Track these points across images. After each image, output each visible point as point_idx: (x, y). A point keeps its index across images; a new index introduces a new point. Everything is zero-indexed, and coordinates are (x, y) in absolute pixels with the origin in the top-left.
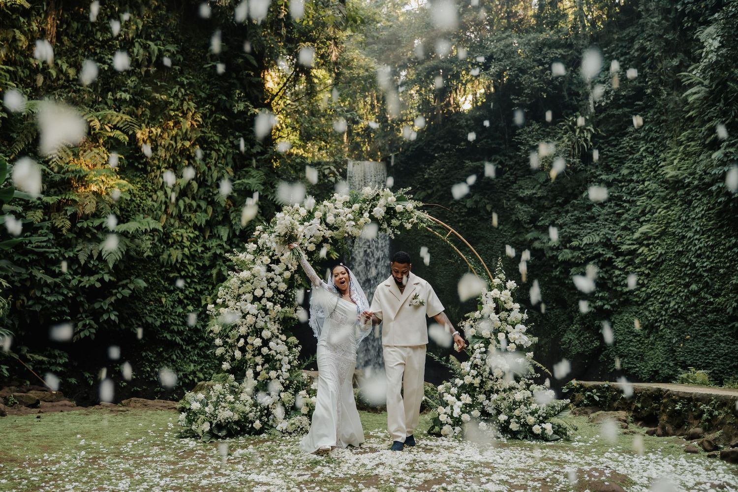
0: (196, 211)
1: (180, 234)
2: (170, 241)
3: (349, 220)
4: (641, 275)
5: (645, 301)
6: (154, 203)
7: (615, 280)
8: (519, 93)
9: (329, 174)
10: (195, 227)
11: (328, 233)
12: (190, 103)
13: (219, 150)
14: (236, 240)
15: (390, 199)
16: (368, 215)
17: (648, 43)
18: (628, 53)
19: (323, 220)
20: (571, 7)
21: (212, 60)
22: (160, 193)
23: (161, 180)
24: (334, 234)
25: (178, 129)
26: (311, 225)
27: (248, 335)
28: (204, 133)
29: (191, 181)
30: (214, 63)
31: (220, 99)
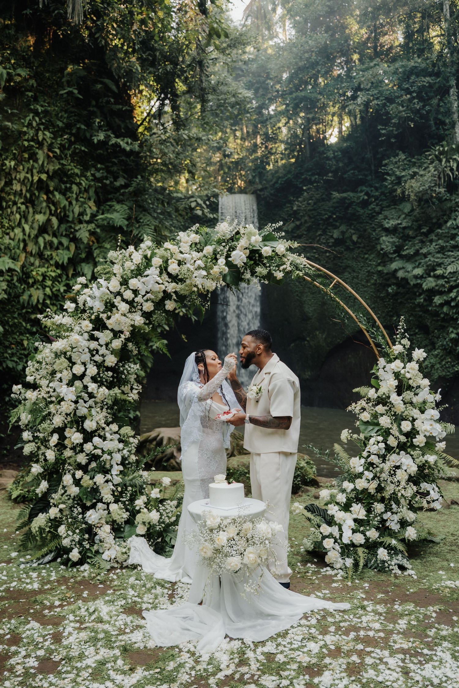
0: (57, 248)
1: (40, 273)
2: (31, 281)
3: (199, 268)
6: (11, 241)
8: (386, 123)
9: (196, 207)
10: (57, 265)
11: (171, 287)
12: (47, 133)
13: (81, 184)
15: (253, 239)
16: (224, 261)
21: (69, 86)
22: (17, 231)
23: (18, 216)
24: (179, 287)
25: (34, 161)
26: (147, 276)
27: (66, 427)
28: (63, 165)
29: (51, 217)
30: (70, 89)
31: (79, 129)
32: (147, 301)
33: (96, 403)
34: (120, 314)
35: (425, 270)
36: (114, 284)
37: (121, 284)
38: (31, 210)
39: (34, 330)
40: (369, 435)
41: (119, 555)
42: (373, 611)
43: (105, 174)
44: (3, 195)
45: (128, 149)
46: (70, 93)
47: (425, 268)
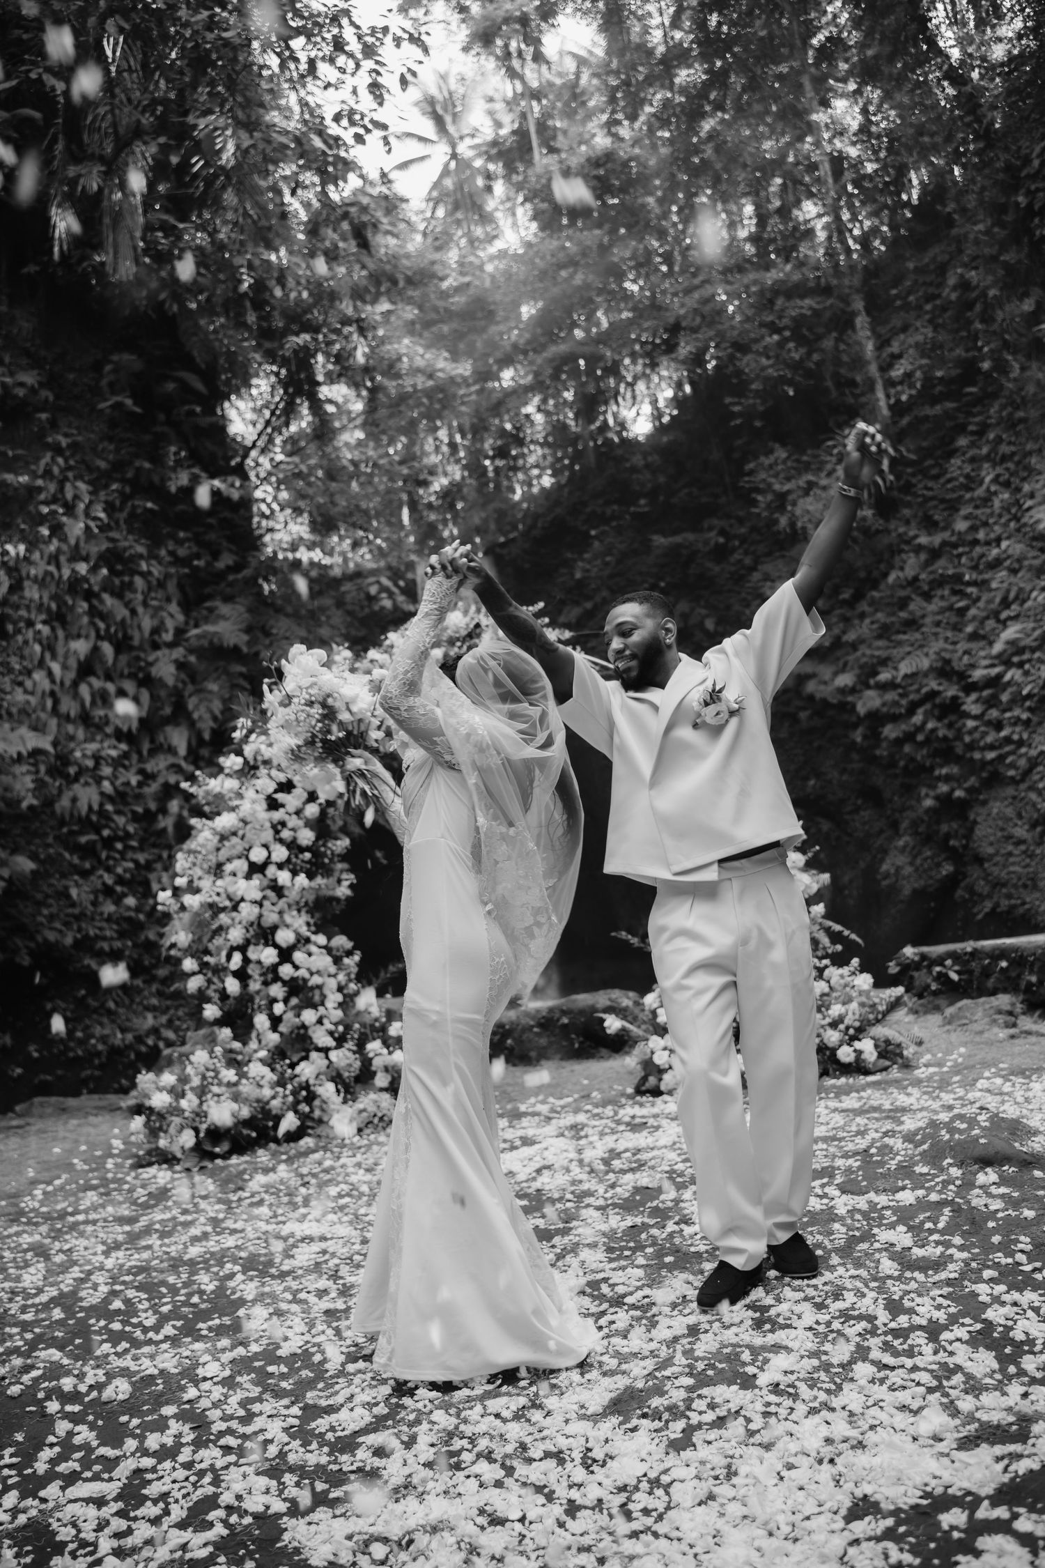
1: (89, 753)
2: (72, 770)
4: (1015, 724)
5: (1028, 772)
6: (30, 697)
7: (967, 739)
8: (741, 390)
9: (379, 593)
10: (119, 735)
12: (80, 484)
13: (150, 573)
14: (205, 752)
17: (973, 273)
18: (939, 296)
20: (820, 216)
21: (113, 393)
22: (38, 676)
23: (37, 648)
25: (60, 540)
28: (115, 541)
29: (99, 643)
30: (119, 399)
31: (139, 470)
35: (859, 676)
38: (61, 633)
39: (87, 865)
43: (195, 549)
44: (9, 611)
46: (118, 406)
47: (857, 671)
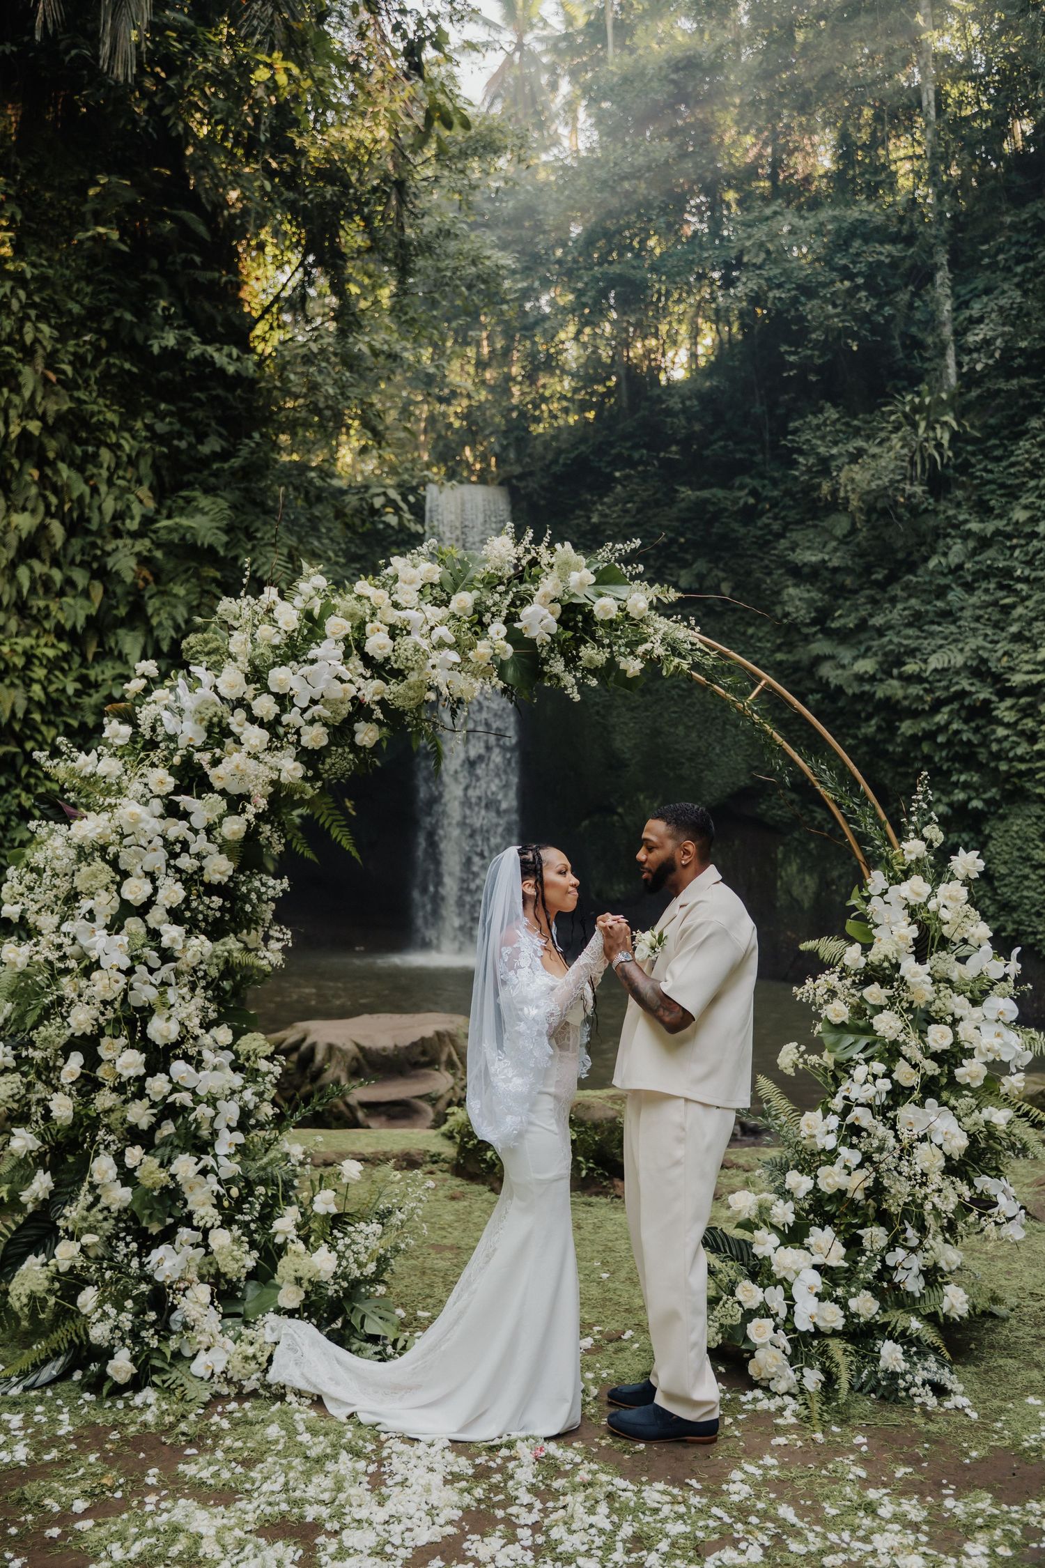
0: (61, 594)
1: (19, 649)
3: (441, 645)
8: (800, 339)
9: (385, 506)
10: (61, 632)
11: (371, 690)
12: (43, 327)
13: (120, 446)
15: (575, 577)
16: (504, 630)
19: (355, 645)
21: (97, 222)
24: (391, 691)
25: (11, 391)
26: (313, 662)
27: (101, 1032)
28: (80, 401)
29: (48, 521)
30: (102, 230)
31: (119, 320)
32: (311, 722)
33: (178, 974)
34: (244, 754)
35: (881, 664)
36: (232, 680)
37: (248, 681)
40: (847, 1056)
41: (237, 1362)
42: (896, 1518)
43: (177, 427)
45: (231, 369)
46: (101, 239)
47: (880, 658)
